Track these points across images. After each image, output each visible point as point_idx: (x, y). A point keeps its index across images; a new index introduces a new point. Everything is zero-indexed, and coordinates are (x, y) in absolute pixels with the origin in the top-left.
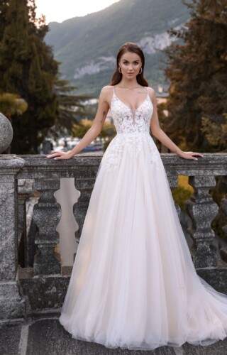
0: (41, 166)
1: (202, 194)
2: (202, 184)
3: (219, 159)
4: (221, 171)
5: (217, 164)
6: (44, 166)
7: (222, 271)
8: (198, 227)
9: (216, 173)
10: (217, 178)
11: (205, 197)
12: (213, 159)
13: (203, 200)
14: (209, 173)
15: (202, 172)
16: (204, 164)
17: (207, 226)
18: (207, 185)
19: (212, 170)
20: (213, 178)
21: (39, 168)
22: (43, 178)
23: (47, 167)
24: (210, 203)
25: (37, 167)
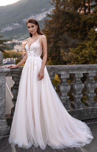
0: (16, 71)
1: (78, 80)
2: (78, 76)
3: (85, 67)
4: (85, 72)
5: (84, 69)
6: (18, 71)
7: (86, 110)
8: (77, 93)
9: (83, 72)
10: (84, 74)
11: (79, 81)
12: (82, 67)
13: (79, 83)
14: (81, 72)
15: (78, 72)
16: (79, 69)
17: (80, 93)
18: (80, 77)
19: (82, 71)
20: (82, 74)
21: (15, 72)
22: (17, 76)
23: (19, 71)
24: (81, 83)
25: (14, 72)
